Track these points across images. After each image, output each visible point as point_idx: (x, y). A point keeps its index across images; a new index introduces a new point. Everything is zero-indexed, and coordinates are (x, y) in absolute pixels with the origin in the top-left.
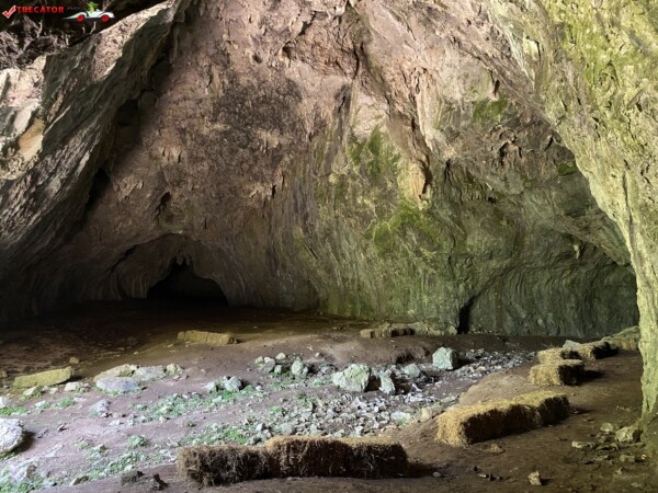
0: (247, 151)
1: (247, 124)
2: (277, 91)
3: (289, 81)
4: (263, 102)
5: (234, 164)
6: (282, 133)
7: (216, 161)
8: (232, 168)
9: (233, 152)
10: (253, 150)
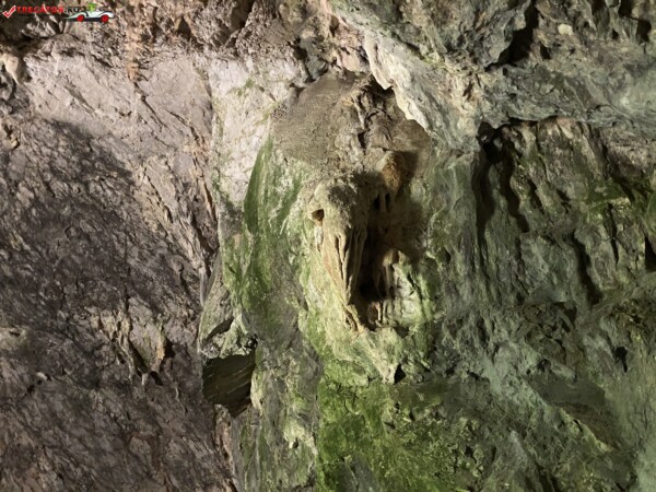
0: (110, 393)
1: (51, 306)
2: (55, 172)
3: (58, 126)
4: (45, 222)
5: (107, 446)
6: (154, 308)
7: (61, 449)
8: (112, 462)
9: (81, 407)
10: (123, 388)
